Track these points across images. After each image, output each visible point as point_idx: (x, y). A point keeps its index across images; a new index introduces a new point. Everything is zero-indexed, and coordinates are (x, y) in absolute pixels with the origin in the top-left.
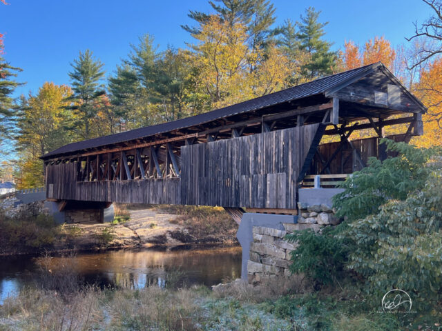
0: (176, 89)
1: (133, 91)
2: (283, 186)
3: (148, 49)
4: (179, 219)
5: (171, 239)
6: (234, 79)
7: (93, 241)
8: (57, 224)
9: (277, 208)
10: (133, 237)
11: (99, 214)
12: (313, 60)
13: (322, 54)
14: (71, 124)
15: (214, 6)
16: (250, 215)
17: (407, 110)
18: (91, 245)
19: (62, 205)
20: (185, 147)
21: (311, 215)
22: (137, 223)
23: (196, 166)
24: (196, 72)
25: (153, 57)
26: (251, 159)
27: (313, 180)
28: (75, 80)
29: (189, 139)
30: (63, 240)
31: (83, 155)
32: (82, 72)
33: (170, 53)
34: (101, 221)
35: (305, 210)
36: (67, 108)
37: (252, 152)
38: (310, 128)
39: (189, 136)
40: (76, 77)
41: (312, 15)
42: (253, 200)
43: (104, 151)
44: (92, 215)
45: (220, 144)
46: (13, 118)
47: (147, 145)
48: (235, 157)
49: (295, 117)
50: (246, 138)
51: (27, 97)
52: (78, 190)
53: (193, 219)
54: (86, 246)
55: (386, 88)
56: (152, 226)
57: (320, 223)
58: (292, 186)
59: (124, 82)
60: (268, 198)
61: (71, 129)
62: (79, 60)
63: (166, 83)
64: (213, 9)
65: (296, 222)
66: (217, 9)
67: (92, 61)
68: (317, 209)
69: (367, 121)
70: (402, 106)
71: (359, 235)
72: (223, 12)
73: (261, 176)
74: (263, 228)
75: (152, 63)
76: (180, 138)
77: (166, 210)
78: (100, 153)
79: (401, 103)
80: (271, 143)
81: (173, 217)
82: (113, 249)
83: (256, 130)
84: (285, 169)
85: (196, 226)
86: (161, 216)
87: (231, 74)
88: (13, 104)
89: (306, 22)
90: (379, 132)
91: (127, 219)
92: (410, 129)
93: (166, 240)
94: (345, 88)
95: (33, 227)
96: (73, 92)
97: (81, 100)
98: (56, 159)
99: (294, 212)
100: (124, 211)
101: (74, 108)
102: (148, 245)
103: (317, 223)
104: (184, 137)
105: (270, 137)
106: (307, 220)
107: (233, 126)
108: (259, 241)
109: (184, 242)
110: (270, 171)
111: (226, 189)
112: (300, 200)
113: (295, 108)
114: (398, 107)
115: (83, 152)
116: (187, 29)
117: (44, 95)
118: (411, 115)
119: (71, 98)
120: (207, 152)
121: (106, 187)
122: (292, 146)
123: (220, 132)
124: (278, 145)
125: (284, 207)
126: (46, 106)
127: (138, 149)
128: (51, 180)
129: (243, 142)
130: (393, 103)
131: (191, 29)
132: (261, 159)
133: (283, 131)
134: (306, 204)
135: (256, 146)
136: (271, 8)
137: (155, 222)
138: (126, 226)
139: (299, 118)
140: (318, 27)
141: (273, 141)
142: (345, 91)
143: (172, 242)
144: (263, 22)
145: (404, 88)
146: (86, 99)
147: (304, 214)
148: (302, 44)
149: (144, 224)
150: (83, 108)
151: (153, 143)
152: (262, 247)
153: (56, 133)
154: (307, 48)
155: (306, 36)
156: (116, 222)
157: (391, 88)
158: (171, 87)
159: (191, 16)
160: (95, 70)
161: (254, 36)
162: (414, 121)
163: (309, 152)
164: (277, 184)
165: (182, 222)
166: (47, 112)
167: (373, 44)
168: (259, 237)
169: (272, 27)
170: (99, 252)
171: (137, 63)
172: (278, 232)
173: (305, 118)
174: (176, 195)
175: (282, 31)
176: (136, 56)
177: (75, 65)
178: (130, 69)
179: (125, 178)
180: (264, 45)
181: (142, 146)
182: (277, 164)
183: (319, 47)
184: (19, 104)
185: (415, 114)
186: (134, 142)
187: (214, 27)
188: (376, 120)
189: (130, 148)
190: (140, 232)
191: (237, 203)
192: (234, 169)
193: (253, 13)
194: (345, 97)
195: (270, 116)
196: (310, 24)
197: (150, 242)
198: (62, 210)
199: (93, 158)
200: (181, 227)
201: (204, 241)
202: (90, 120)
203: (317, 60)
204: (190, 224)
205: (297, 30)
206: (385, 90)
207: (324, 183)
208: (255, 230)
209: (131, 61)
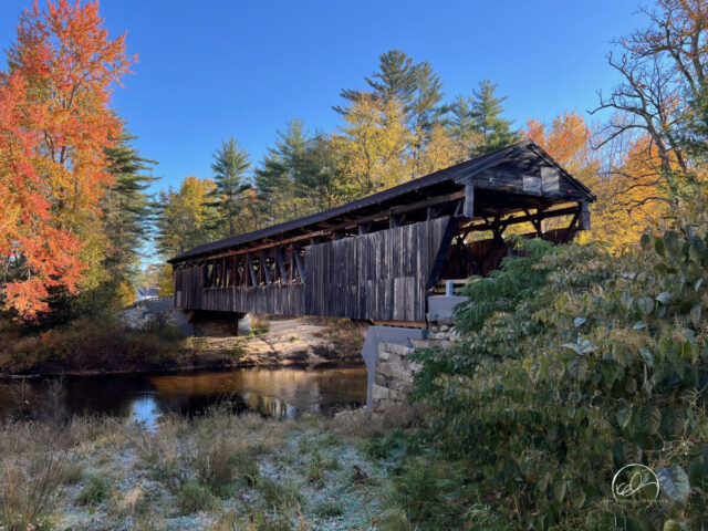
0: (325, 180)
1: (279, 183)
2: (411, 293)
3: (297, 135)
4: (325, 331)
5: (313, 355)
6: (388, 167)
7: (222, 357)
8: (182, 338)
9: (405, 320)
10: (270, 354)
11: (233, 326)
12: (489, 142)
13: (501, 135)
14: (213, 223)
15: (370, 83)
16: (379, 329)
17: (567, 198)
18: (220, 361)
19: (190, 315)
20: (309, 247)
21: (442, 329)
22: (275, 336)
23: (321, 270)
24: (346, 158)
25: (303, 144)
26: (378, 260)
27: (444, 286)
28: (217, 173)
29: (315, 238)
30: (188, 355)
31: (210, 258)
32: (226, 164)
33: (318, 138)
34: (235, 334)
35: (435, 323)
36: (209, 205)
37: (378, 253)
38: (440, 222)
39: (314, 234)
40: (218, 169)
41: (487, 88)
42: (380, 311)
43: (231, 253)
44: (225, 327)
45: (345, 243)
46: (150, 216)
47: (272, 245)
48: (361, 259)
49: (425, 209)
50: (372, 235)
51: (167, 193)
52: (205, 298)
53: (341, 332)
54: (214, 363)
55: (539, 171)
56: (292, 339)
57: (452, 339)
58: (420, 294)
59: (271, 174)
60: (395, 308)
61: (214, 228)
62: (221, 150)
63: (312, 173)
64: (369, 86)
65: (425, 338)
66: (374, 86)
67: (237, 151)
68: (448, 321)
69: (521, 214)
70: (561, 193)
71: (457, 357)
72: (381, 88)
73: (388, 281)
74: (389, 345)
75: (301, 150)
76: (306, 237)
77: (310, 322)
78: (226, 255)
79: (560, 190)
80: (399, 241)
81: (317, 329)
82: (245, 367)
83: (383, 226)
84: (413, 273)
85: (343, 340)
86: (304, 328)
87: (385, 160)
88: (151, 201)
89: (480, 97)
90: (538, 226)
91: (265, 331)
92: (574, 222)
93: (307, 356)
94: (482, 172)
95: (155, 341)
96: (215, 187)
97: (225, 196)
98: (184, 263)
99: (423, 326)
100: (263, 323)
101: (216, 205)
102: (286, 362)
103: (448, 339)
104: (309, 235)
105: (397, 233)
106: (437, 336)
107: (359, 221)
108: (384, 361)
109: (330, 358)
110: (397, 275)
111: (352, 297)
112: (430, 310)
113: (425, 198)
114: (555, 195)
115: (209, 254)
116: (338, 110)
117: (185, 190)
118: (575, 204)
119: (214, 193)
120: (332, 252)
121: (231, 295)
122: (421, 244)
123: (347, 228)
124: (405, 245)
125: (413, 319)
126: (187, 203)
127: (264, 250)
128: (179, 287)
129: (369, 241)
130: (547, 190)
131: (344, 110)
132: (388, 260)
133: (411, 227)
134: (437, 316)
135: (383, 246)
136: (436, 82)
137: (295, 336)
138: (263, 340)
139: (429, 210)
140: (494, 103)
141: (400, 239)
142: (482, 176)
143: (316, 359)
144: (427, 98)
145: (562, 171)
146: (230, 194)
147: (434, 328)
148: (476, 124)
149: (283, 338)
150: (226, 205)
151: (278, 243)
152: (388, 367)
153: (195, 234)
154: (482, 128)
155: (480, 114)
156: (253, 335)
157: (545, 171)
158: (319, 178)
159: (343, 96)
160: (240, 161)
161: (417, 115)
162: (578, 212)
163: (440, 252)
164: (405, 290)
165: (328, 335)
166: (189, 210)
167: (562, 121)
168: (385, 356)
169: (439, 105)
170: (229, 370)
171: (285, 151)
172: (405, 350)
173: (437, 210)
174: (301, 304)
175: (452, 108)
176: (283, 143)
177: (218, 156)
178: (279, 159)
179: (250, 284)
180: (427, 126)
181: (268, 246)
182: (405, 266)
183: (495, 127)
184: (158, 199)
185: (580, 204)
186: (260, 242)
187: (366, 107)
188: (534, 211)
189: (255, 249)
190: (278, 347)
191: (363, 314)
192: (360, 273)
193: (416, 88)
194: (482, 184)
195: (398, 209)
196: (485, 99)
197: (288, 358)
198: (190, 321)
199: (219, 261)
200: (326, 341)
201: (352, 358)
202: (235, 218)
203: (493, 142)
204: (336, 337)
205: (470, 108)
206: (536, 174)
207: (457, 290)
208: (381, 347)
209: (278, 150)
